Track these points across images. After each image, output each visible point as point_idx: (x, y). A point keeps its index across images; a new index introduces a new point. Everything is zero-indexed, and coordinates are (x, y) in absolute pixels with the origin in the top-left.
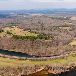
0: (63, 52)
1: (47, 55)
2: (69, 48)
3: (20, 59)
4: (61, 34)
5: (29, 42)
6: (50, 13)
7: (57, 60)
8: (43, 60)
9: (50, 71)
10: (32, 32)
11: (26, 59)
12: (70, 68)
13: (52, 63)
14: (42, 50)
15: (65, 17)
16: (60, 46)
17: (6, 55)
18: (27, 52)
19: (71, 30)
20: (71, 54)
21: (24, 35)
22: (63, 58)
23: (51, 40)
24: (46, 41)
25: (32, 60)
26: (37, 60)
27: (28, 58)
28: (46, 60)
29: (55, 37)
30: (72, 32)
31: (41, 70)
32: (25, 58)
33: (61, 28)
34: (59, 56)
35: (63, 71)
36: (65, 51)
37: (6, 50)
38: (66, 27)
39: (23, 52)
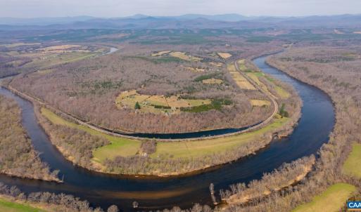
1: (252, 124)
3: (236, 135)
4: (228, 93)
8: (258, 129)
10: (184, 98)
22: (271, 122)
32: (239, 132)
33: (206, 82)
37: (197, 131)
38: (210, 80)
39: (222, 128)
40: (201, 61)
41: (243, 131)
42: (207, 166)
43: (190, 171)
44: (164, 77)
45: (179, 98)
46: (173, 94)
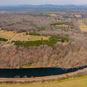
3: (60, 80)
4: (69, 33)
6: (18, 10)
10: (31, 34)
11: (68, 77)
21: (27, 40)
33: (58, 26)
37: (18, 68)
38: (62, 25)
39: (49, 66)
41: (70, 74)
44: (31, 22)
45: (27, 34)
46: (25, 31)
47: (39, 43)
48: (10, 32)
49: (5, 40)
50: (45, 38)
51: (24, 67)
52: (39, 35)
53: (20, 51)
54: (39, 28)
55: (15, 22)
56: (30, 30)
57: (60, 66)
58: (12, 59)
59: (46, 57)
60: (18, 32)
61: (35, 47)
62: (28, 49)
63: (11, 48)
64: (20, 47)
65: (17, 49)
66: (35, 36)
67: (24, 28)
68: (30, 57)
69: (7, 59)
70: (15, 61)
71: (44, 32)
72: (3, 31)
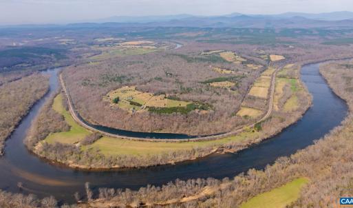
0: (234, 127)
1: (212, 133)
2: (240, 121)
3: (181, 142)
4: (220, 98)
5: (180, 117)
7: (229, 138)
8: (211, 140)
9: (225, 150)
10: (170, 98)
11: (189, 141)
12: (249, 146)
13: (226, 142)
14: (204, 126)
15: (208, 51)
16: (227, 118)
17: (157, 138)
18: (183, 132)
19: (232, 89)
20: (244, 128)
21: (163, 106)
22: (235, 134)
23: (212, 111)
24: (204, 112)
25: (197, 141)
26: (205, 140)
27: (191, 139)
28: (215, 139)
29: (214, 104)
30: (235, 93)
31: (215, 150)
32: (187, 140)
33: (215, 84)
34: (230, 133)
35: (241, 149)
36: (235, 125)
37: (149, 132)
38: (223, 83)
39: (177, 133)
40: (243, 63)
42: (116, 166)
43: (98, 168)
44: (177, 76)
45: (165, 98)
46: (164, 93)
47: (174, 110)
48: (145, 94)
49: (139, 105)
50: (184, 104)
51: (155, 132)
52: (179, 99)
53: (153, 118)
54: (184, 89)
55: (153, 77)
56: (169, 92)
57: (187, 133)
58: (144, 124)
59: (176, 124)
60: (155, 95)
61: (167, 114)
62: (160, 115)
63: (144, 113)
64: (153, 114)
65: (150, 115)
66: (173, 101)
67: (164, 89)
68: (161, 123)
69: (141, 123)
70: (147, 126)
71: (185, 96)
72: (137, 92)
